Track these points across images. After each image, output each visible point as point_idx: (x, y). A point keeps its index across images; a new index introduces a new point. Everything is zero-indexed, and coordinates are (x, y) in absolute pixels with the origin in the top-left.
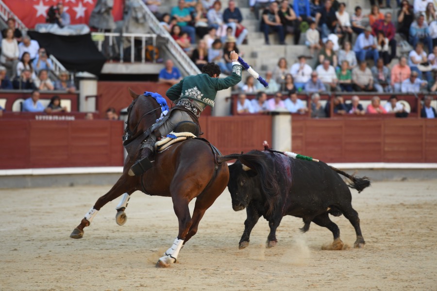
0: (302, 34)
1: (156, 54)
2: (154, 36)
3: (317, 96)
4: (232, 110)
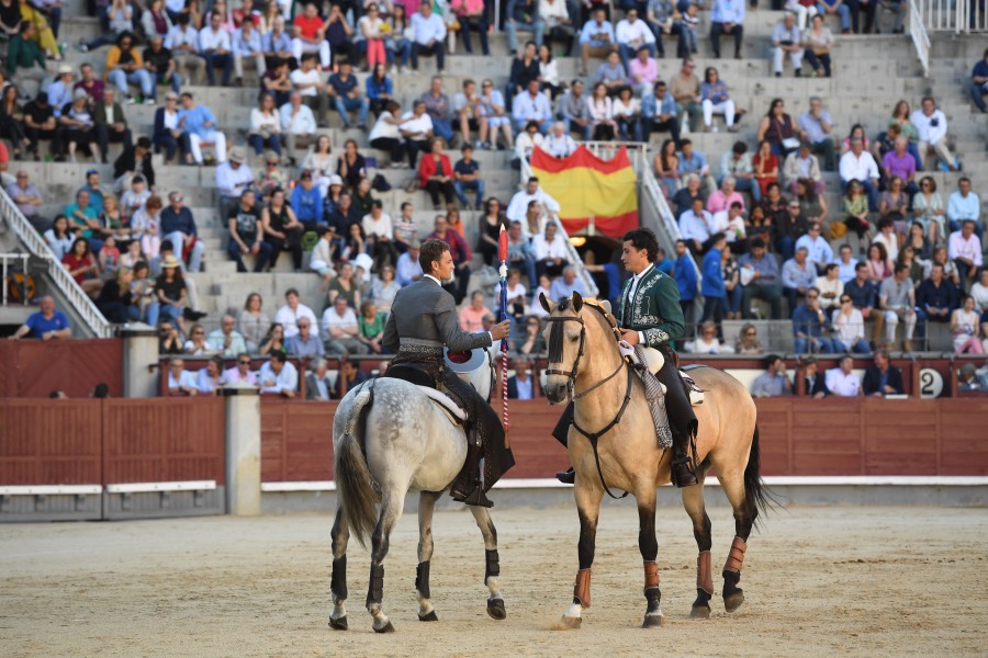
0: (305, 254)
1: (30, 289)
2: (25, 256)
3: (322, 363)
4: (160, 387)
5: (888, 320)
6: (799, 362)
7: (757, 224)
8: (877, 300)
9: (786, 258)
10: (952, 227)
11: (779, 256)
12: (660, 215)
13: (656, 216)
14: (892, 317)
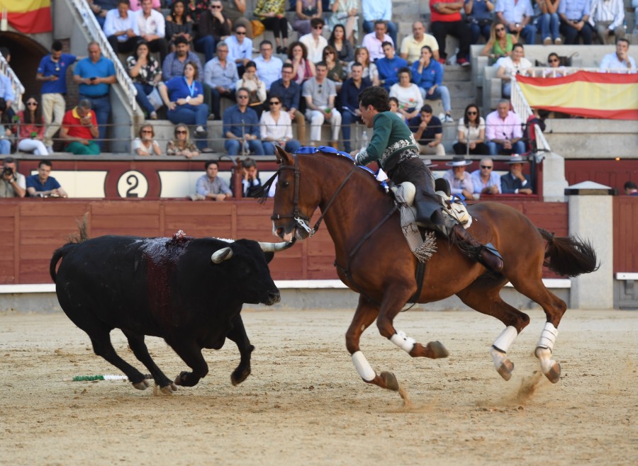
5: (314, 119)
6: (236, 164)
7: (179, 20)
8: (303, 100)
9: (208, 58)
10: (366, 28)
11: (202, 56)
12: (77, 10)
13: (73, 12)
14: (318, 118)
